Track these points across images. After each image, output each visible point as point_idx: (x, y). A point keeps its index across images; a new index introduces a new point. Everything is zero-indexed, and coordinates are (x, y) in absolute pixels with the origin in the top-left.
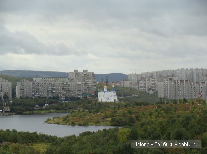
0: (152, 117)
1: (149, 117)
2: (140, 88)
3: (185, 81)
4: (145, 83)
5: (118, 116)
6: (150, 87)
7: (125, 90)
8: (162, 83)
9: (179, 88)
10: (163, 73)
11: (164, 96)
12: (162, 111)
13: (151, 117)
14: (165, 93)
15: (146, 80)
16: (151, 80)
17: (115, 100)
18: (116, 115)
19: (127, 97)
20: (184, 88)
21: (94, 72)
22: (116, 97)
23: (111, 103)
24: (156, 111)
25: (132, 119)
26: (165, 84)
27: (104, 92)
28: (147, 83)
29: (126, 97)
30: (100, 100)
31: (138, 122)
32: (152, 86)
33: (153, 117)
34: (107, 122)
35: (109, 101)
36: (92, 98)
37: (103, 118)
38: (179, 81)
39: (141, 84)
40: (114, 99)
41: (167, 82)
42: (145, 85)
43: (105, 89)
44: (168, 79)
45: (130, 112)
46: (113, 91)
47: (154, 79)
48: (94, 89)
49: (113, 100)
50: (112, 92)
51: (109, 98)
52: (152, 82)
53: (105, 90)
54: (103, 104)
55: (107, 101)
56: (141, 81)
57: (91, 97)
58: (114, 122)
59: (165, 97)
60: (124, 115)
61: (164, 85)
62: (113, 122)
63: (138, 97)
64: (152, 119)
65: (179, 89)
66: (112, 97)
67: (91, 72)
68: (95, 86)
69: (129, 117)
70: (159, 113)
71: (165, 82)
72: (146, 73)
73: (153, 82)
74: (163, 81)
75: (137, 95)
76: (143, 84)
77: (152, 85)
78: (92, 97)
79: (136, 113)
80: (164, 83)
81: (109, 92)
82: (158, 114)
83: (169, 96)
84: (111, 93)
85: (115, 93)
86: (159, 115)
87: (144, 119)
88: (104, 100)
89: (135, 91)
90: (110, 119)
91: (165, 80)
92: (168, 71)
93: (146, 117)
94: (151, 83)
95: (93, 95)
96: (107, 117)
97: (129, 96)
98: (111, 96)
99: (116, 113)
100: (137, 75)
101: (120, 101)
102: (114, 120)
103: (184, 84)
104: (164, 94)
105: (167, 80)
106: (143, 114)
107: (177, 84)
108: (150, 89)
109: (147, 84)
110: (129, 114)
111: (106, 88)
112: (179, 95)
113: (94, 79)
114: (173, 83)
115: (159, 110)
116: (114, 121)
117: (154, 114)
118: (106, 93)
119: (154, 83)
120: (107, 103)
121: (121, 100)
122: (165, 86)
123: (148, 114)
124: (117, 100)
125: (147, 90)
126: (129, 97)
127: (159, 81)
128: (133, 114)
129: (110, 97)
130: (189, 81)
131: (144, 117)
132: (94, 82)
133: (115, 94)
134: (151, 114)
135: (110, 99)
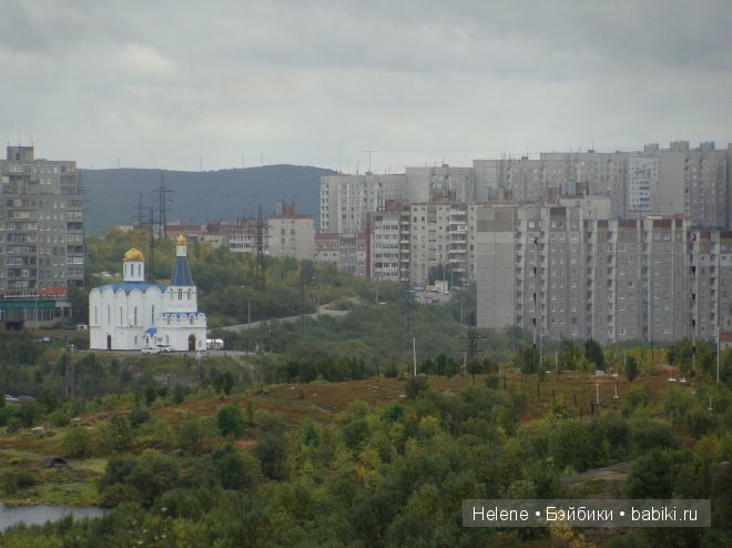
0: (362, 454)
1: (343, 454)
2: (379, 265)
3: (649, 226)
4: (407, 237)
5: (154, 445)
6: (441, 257)
7: (271, 280)
8: (507, 238)
9: (610, 270)
10: (542, 169)
11: (519, 318)
12: (431, 421)
13: (356, 459)
14: (521, 301)
15: (414, 214)
16: (445, 213)
17: (192, 339)
18: (142, 439)
19: (281, 320)
20: (645, 270)
21: (73, 163)
22: (201, 321)
23: (165, 358)
24: (395, 415)
25: (235, 466)
26: (523, 240)
27: (122, 293)
28: (420, 232)
29: (269, 322)
30: (97, 343)
31: (270, 485)
32: (453, 256)
33: (369, 453)
34: (77, 486)
35: (153, 347)
36: (57, 327)
37: (59, 461)
38: (614, 227)
39: (385, 237)
40: (187, 334)
41: (537, 228)
42: (407, 246)
43: (134, 271)
44: (545, 214)
45: (228, 424)
46: (180, 283)
47: (464, 207)
48: (71, 269)
49: (179, 344)
50: (175, 289)
51: (152, 331)
52: (454, 227)
53: (128, 278)
54: (115, 364)
55: (141, 345)
56: (385, 222)
57: (46, 323)
58: (118, 485)
59: (521, 325)
60: (191, 443)
61: (519, 246)
62: (112, 483)
63: (350, 327)
64: (362, 471)
65: (612, 276)
66: (175, 323)
67: (55, 163)
68: (78, 249)
69: (218, 455)
70: (411, 431)
71: (523, 228)
72: (433, 172)
73: (460, 231)
74: (512, 225)
75: (343, 313)
76: (395, 242)
77: (455, 246)
78: (55, 320)
79: (270, 426)
80: (518, 235)
81: (153, 292)
82: (404, 439)
83: (550, 320)
84: (167, 295)
85: (194, 297)
86: (407, 445)
87: (308, 465)
88: (123, 343)
89: (338, 284)
90: (99, 466)
91: (522, 214)
92: (577, 157)
93: (328, 458)
94: (443, 232)
95: (61, 305)
96: (82, 454)
97: (292, 319)
98: (168, 316)
99: (145, 426)
100: (380, 181)
101: (227, 347)
102: (120, 470)
103: (645, 246)
104: (519, 306)
105: (537, 220)
106: (311, 436)
107: (599, 240)
108: (437, 274)
109: (419, 242)
110: (225, 433)
111: (136, 264)
112: (613, 312)
113: (74, 203)
114: (574, 240)
115: (410, 412)
116: (120, 478)
117: (377, 436)
118: (135, 294)
119: (463, 237)
120: (142, 361)
121: (231, 342)
122: (522, 252)
123: (338, 433)
124: (203, 342)
125: (419, 275)
126: (288, 326)
127: (483, 226)
128: (250, 436)
129: (160, 324)
130: (679, 224)
131: (314, 458)
132: (70, 225)
133: (190, 304)
134: (355, 438)
135: (159, 334)
